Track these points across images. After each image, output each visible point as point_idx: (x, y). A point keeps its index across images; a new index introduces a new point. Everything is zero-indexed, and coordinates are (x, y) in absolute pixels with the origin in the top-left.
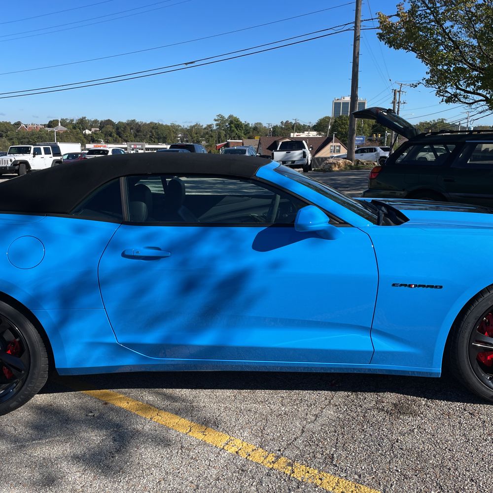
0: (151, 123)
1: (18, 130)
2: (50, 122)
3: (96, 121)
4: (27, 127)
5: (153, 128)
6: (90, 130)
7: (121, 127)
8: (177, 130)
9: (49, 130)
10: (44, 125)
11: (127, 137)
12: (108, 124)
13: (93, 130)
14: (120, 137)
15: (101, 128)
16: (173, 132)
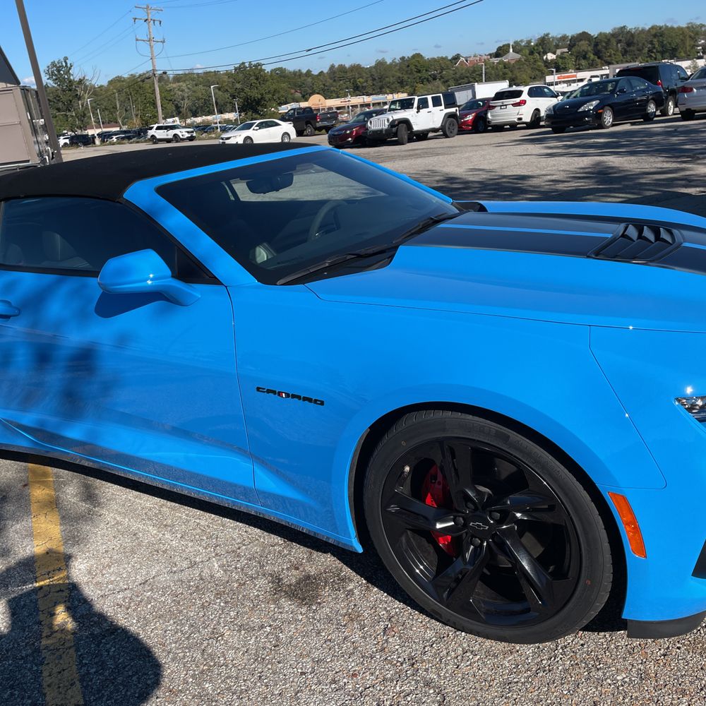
0: (652, 28)
1: (457, 68)
2: (499, 49)
3: (564, 38)
4: (467, 61)
5: (655, 36)
6: (554, 53)
7: (601, 41)
8: (697, 33)
9: (496, 60)
10: (490, 55)
11: (610, 56)
12: (581, 40)
13: (559, 52)
14: (599, 58)
15: (570, 47)
16: (690, 37)
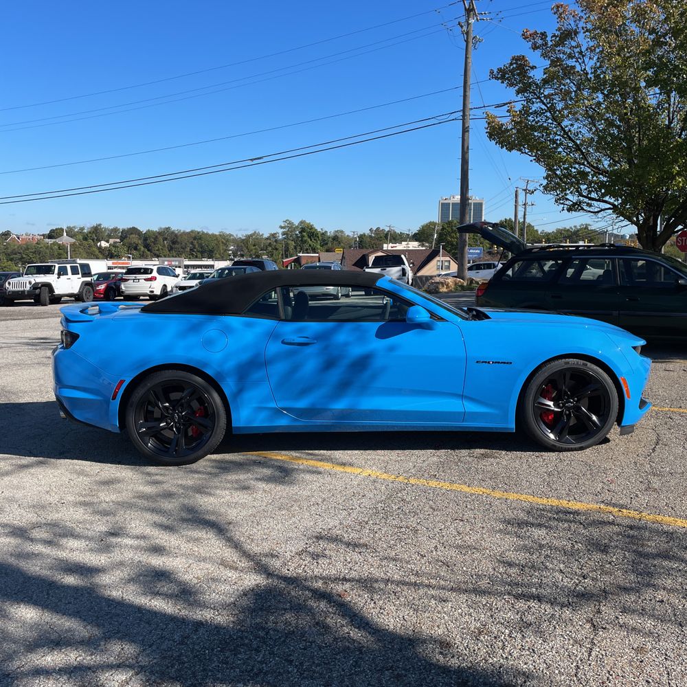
0: (192, 231)
1: (8, 243)
2: (52, 231)
3: (115, 230)
4: (19, 238)
5: (195, 238)
6: (107, 242)
7: (149, 237)
8: (227, 241)
9: (51, 241)
10: (43, 235)
11: (158, 250)
12: (132, 234)
13: (111, 241)
14: (148, 250)
15: (122, 238)
16: (223, 242)
